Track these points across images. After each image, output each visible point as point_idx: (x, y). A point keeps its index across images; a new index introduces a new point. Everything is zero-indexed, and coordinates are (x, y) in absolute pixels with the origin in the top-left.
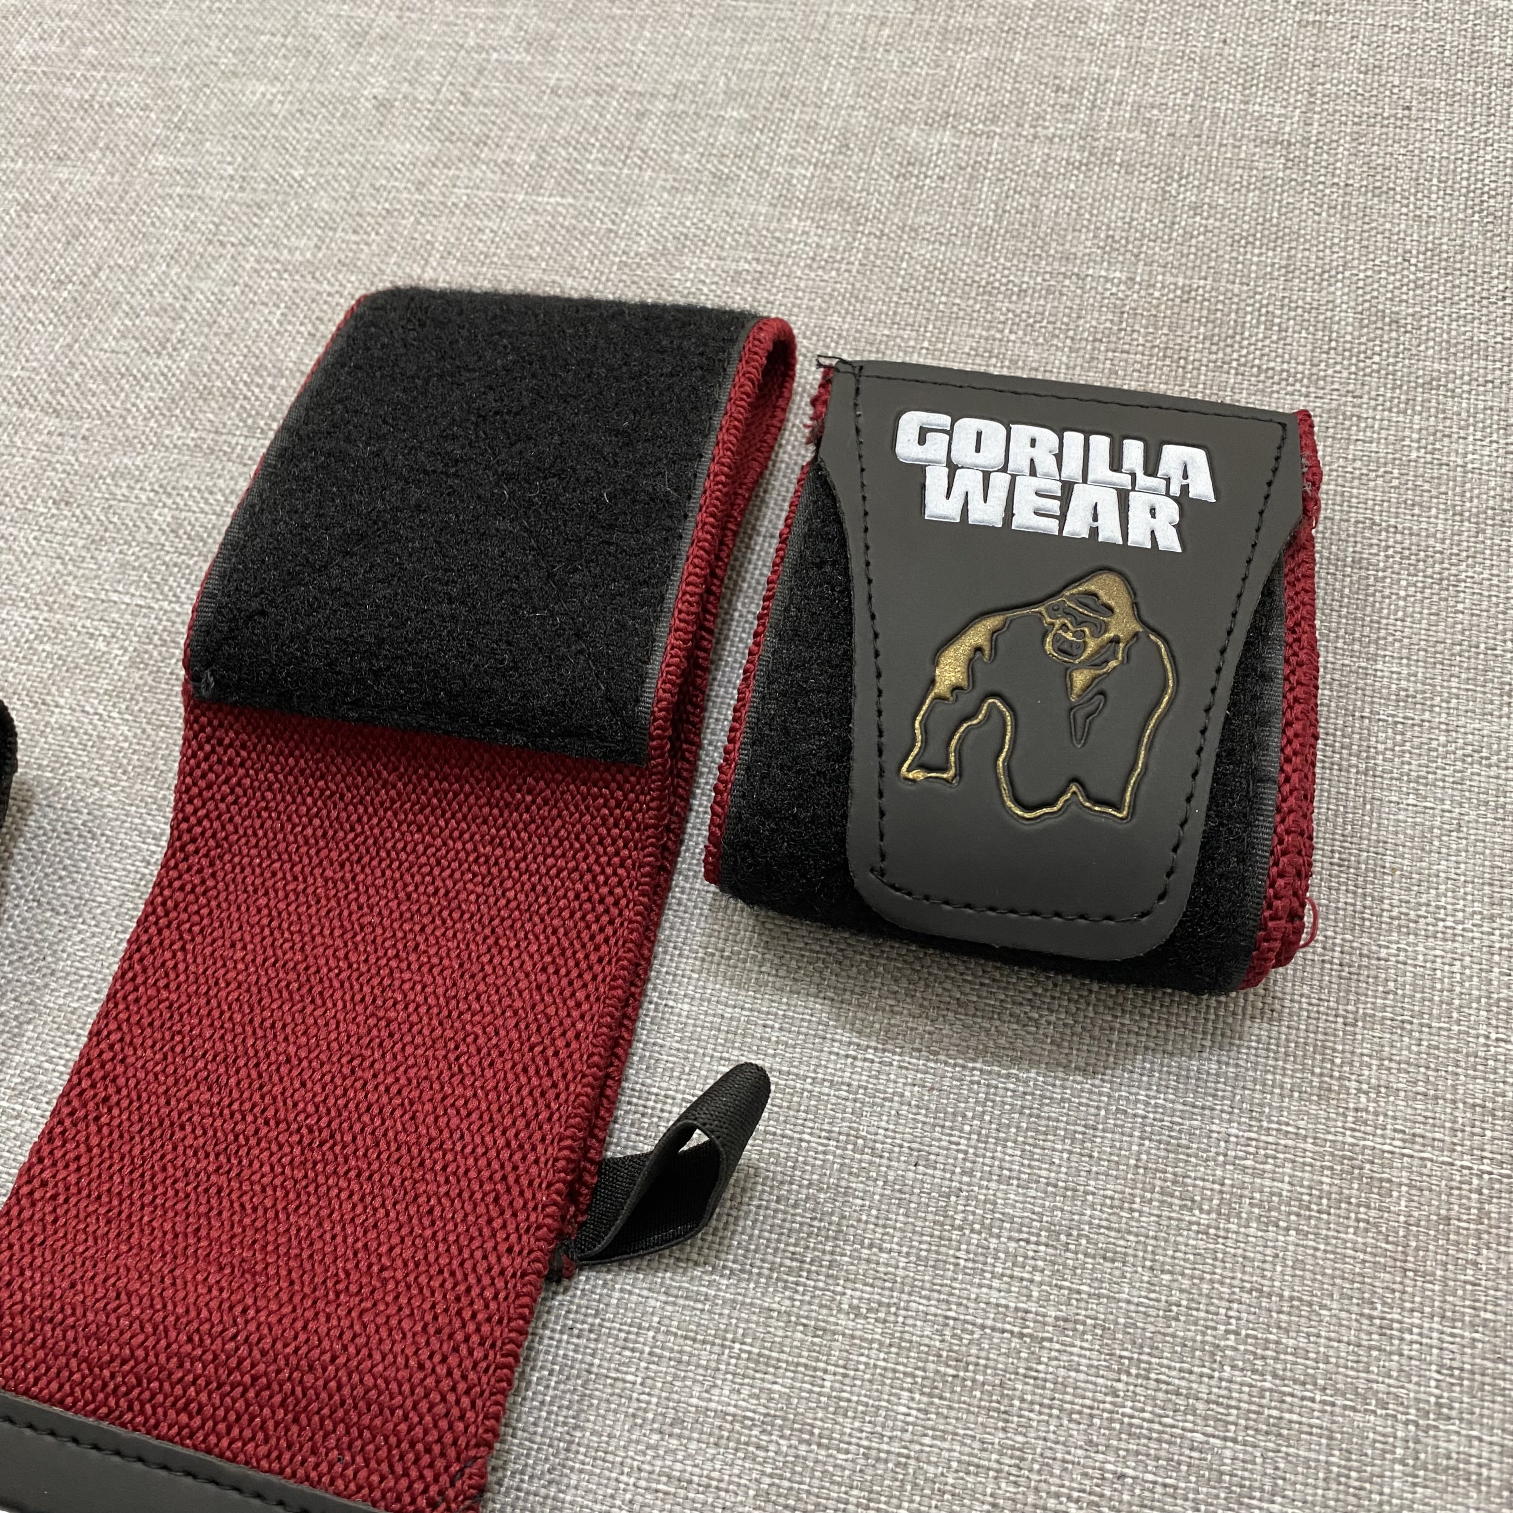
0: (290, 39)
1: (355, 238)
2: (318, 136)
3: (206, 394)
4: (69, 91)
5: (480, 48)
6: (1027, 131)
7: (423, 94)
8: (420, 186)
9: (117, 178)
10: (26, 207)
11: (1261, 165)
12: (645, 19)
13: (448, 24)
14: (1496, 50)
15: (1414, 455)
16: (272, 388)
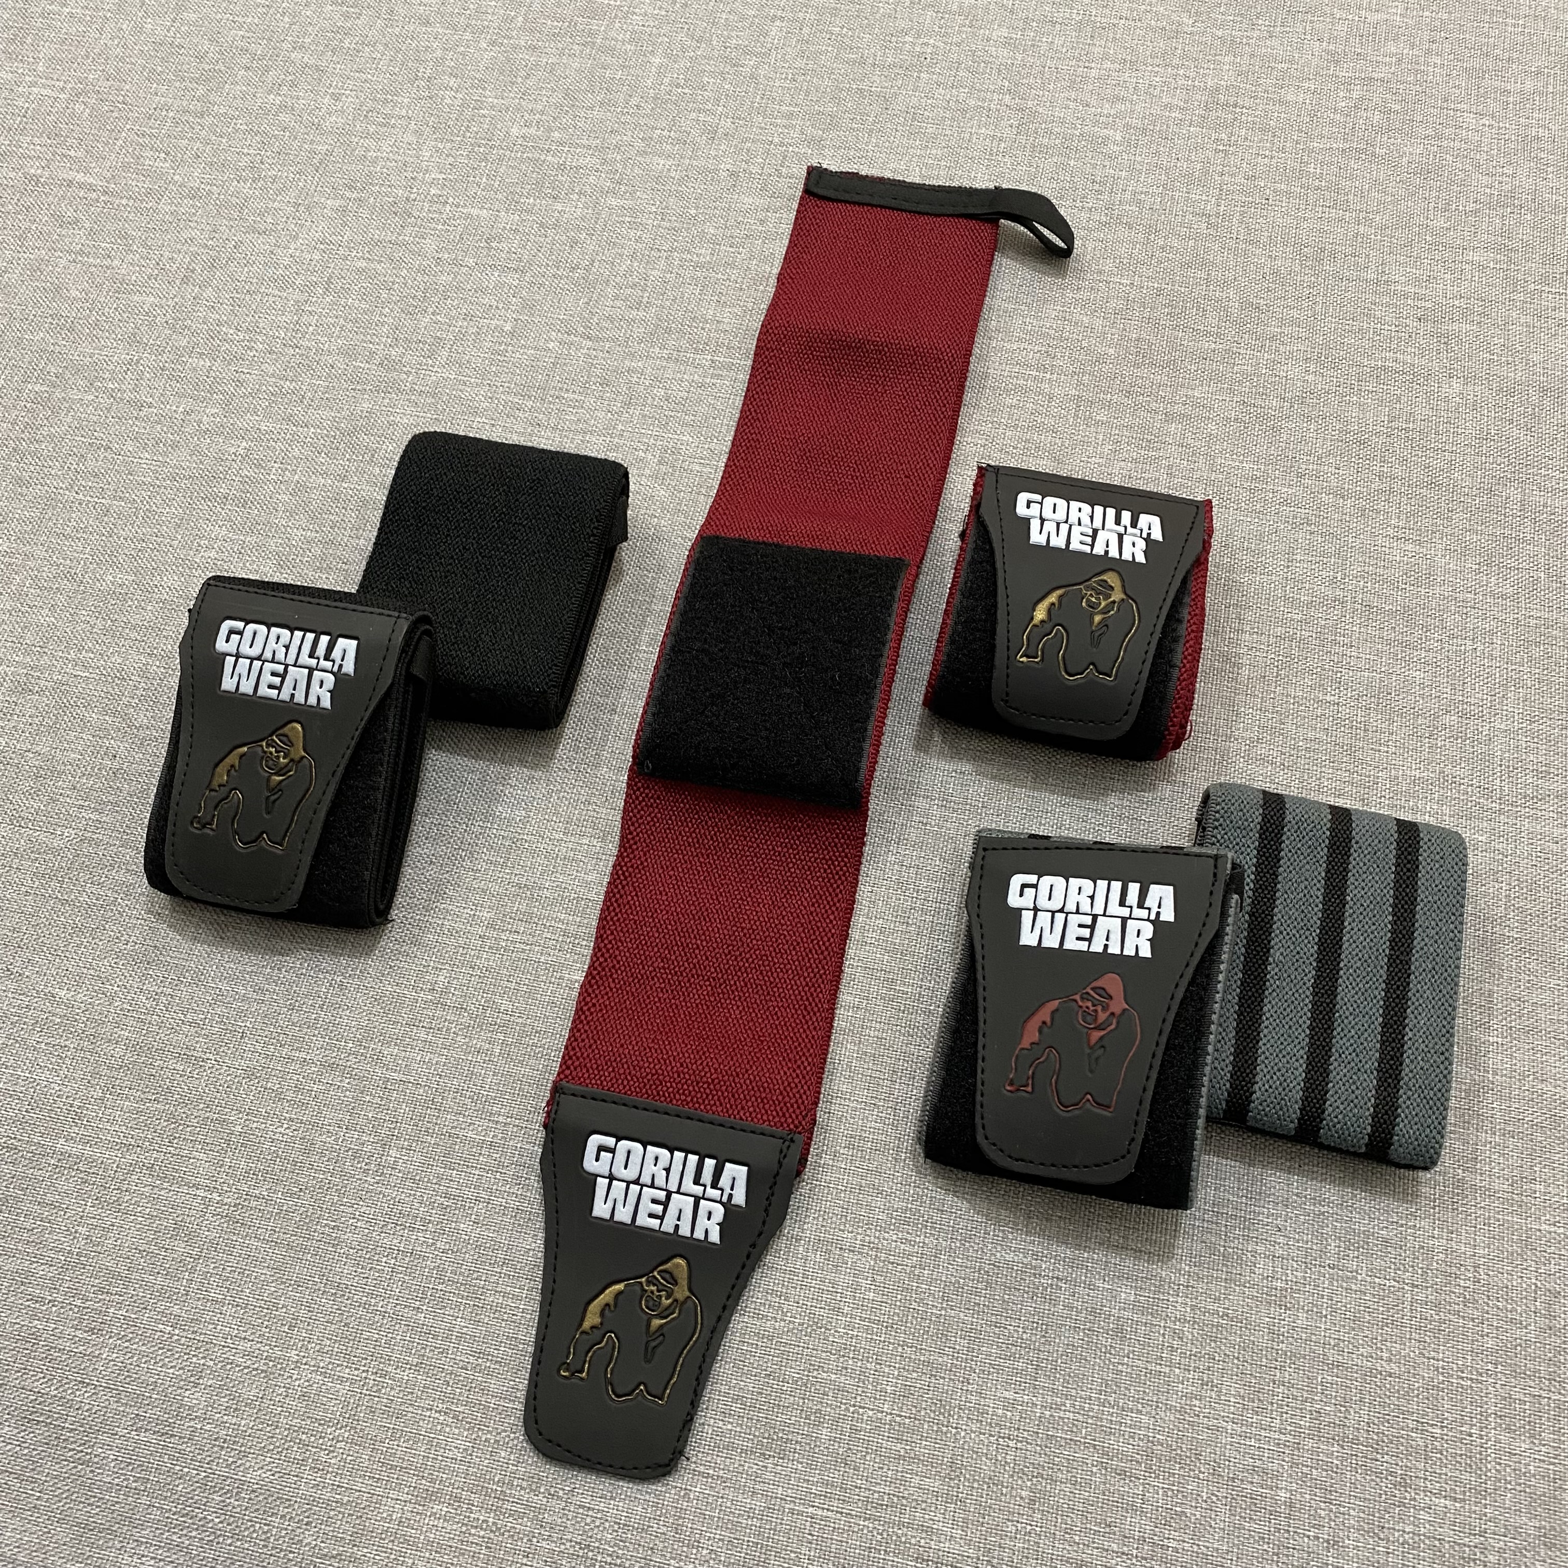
0: (672, 132)
1: (731, 249)
2: (699, 191)
3: (668, 331)
4: (549, 158)
5: (782, 144)
6: (1079, 204)
7: (755, 169)
8: (762, 222)
9: (590, 211)
10: (542, 225)
11: (1196, 227)
12: (871, 131)
13: (761, 128)
14: (1312, 170)
15: (1264, 371)
16: (703, 329)
